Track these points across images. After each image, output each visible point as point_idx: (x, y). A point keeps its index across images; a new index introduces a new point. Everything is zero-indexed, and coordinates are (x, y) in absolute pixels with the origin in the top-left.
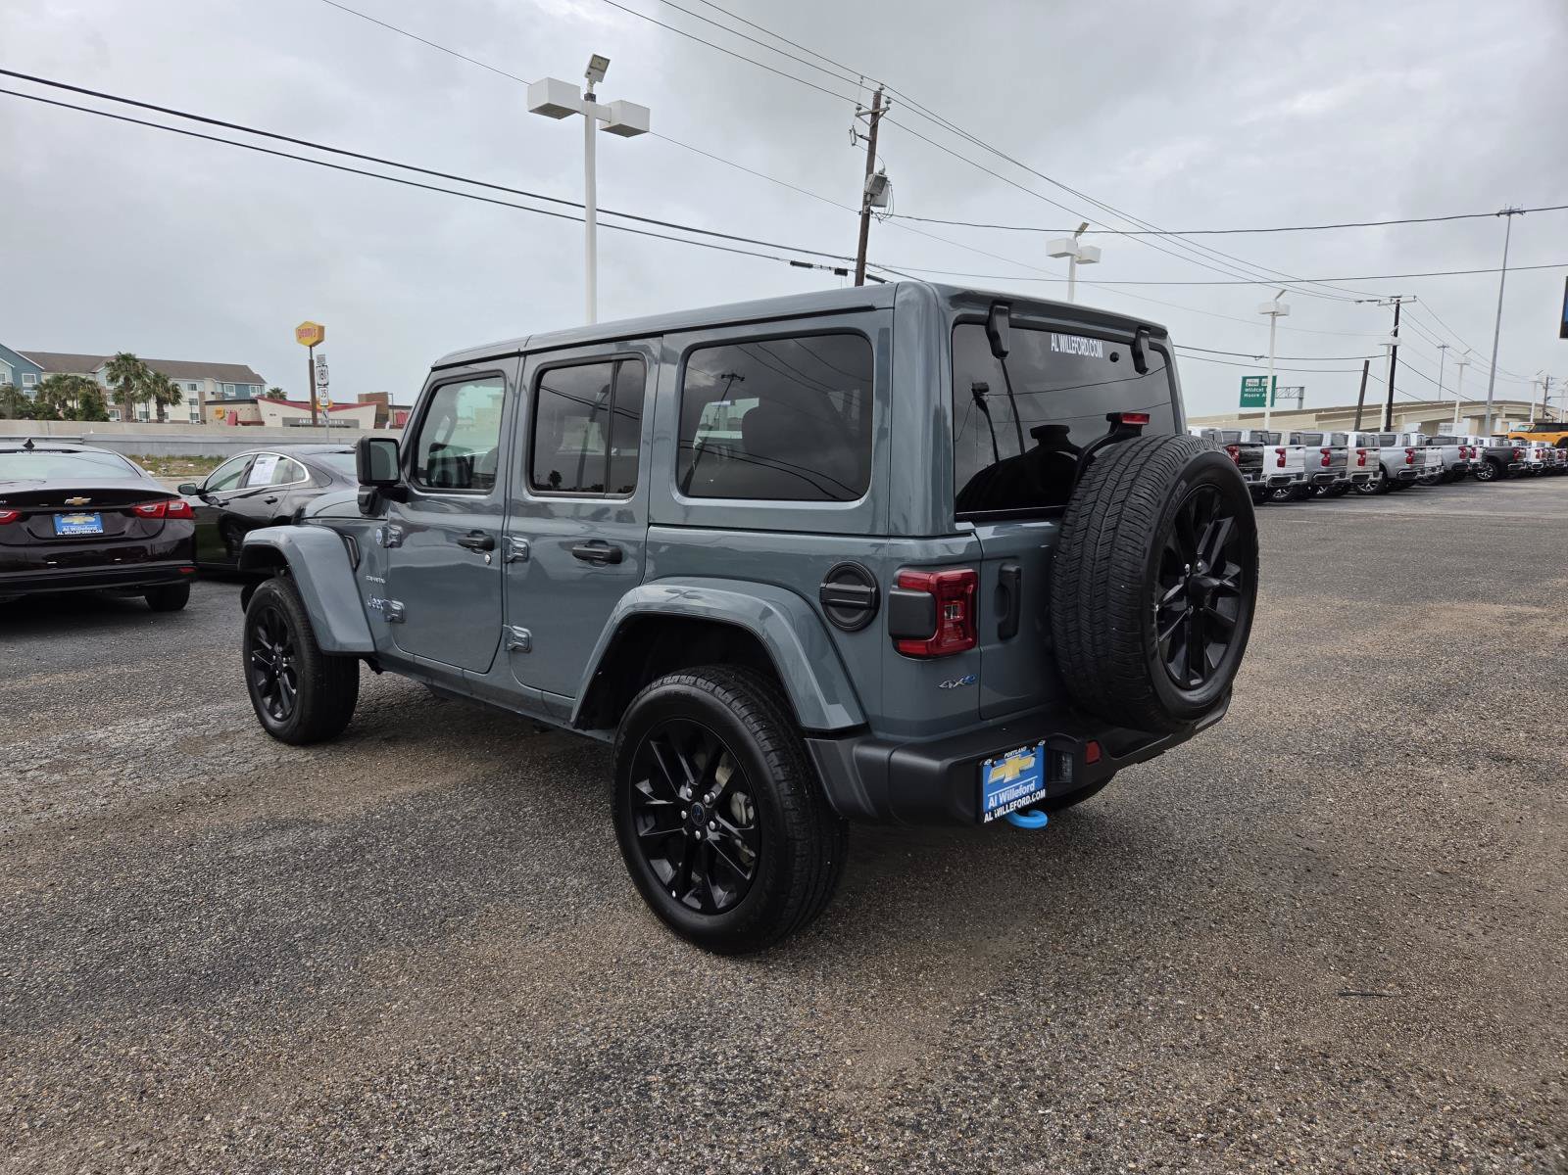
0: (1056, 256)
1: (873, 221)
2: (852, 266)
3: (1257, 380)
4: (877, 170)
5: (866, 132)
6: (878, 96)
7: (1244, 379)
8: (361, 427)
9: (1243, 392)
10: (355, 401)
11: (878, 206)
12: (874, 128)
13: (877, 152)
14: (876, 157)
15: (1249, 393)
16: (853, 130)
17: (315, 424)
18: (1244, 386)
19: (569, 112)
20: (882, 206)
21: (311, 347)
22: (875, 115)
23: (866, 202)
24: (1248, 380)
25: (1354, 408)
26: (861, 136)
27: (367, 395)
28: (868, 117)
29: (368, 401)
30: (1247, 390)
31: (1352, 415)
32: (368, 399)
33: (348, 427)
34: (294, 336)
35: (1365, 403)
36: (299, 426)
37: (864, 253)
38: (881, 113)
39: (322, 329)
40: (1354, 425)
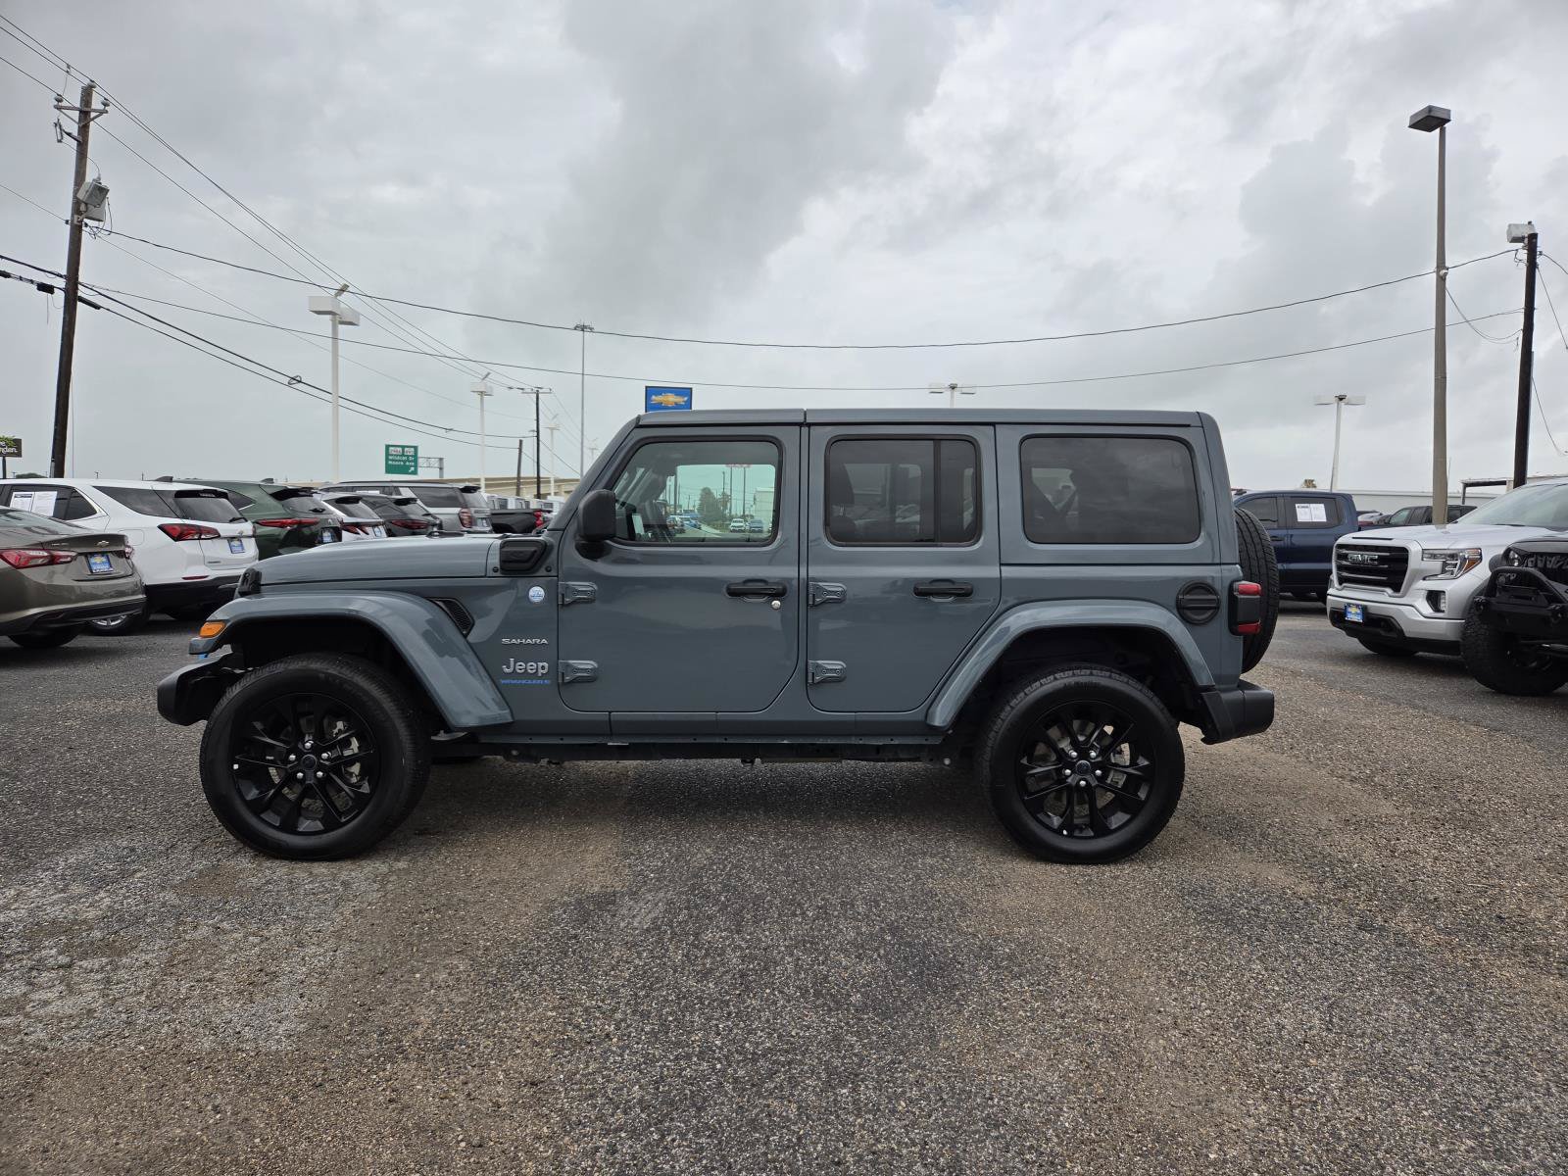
0: (319, 313)
1: (85, 236)
2: (61, 283)
3: (400, 449)
4: (90, 178)
5: (74, 129)
6: (87, 93)
7: (388, 447)
9: (387, 459)
11: (94, 219)
12: (84, 129)
13: (89, 155)
14: (88, 160)
15: (393, 460)
16: (57, 125)
18: (387, 454)
20: (99, 220)
22: (85, 115)
23: (76, 210)
24: (391, 448)
25: (514, 478)
26: (69, 134)
28: (76, 115)
30: (390, 457)
31: (511, 484)
35: (522, 475)
37: (77, 270)
38: (93, 115)
40: (515, 491)
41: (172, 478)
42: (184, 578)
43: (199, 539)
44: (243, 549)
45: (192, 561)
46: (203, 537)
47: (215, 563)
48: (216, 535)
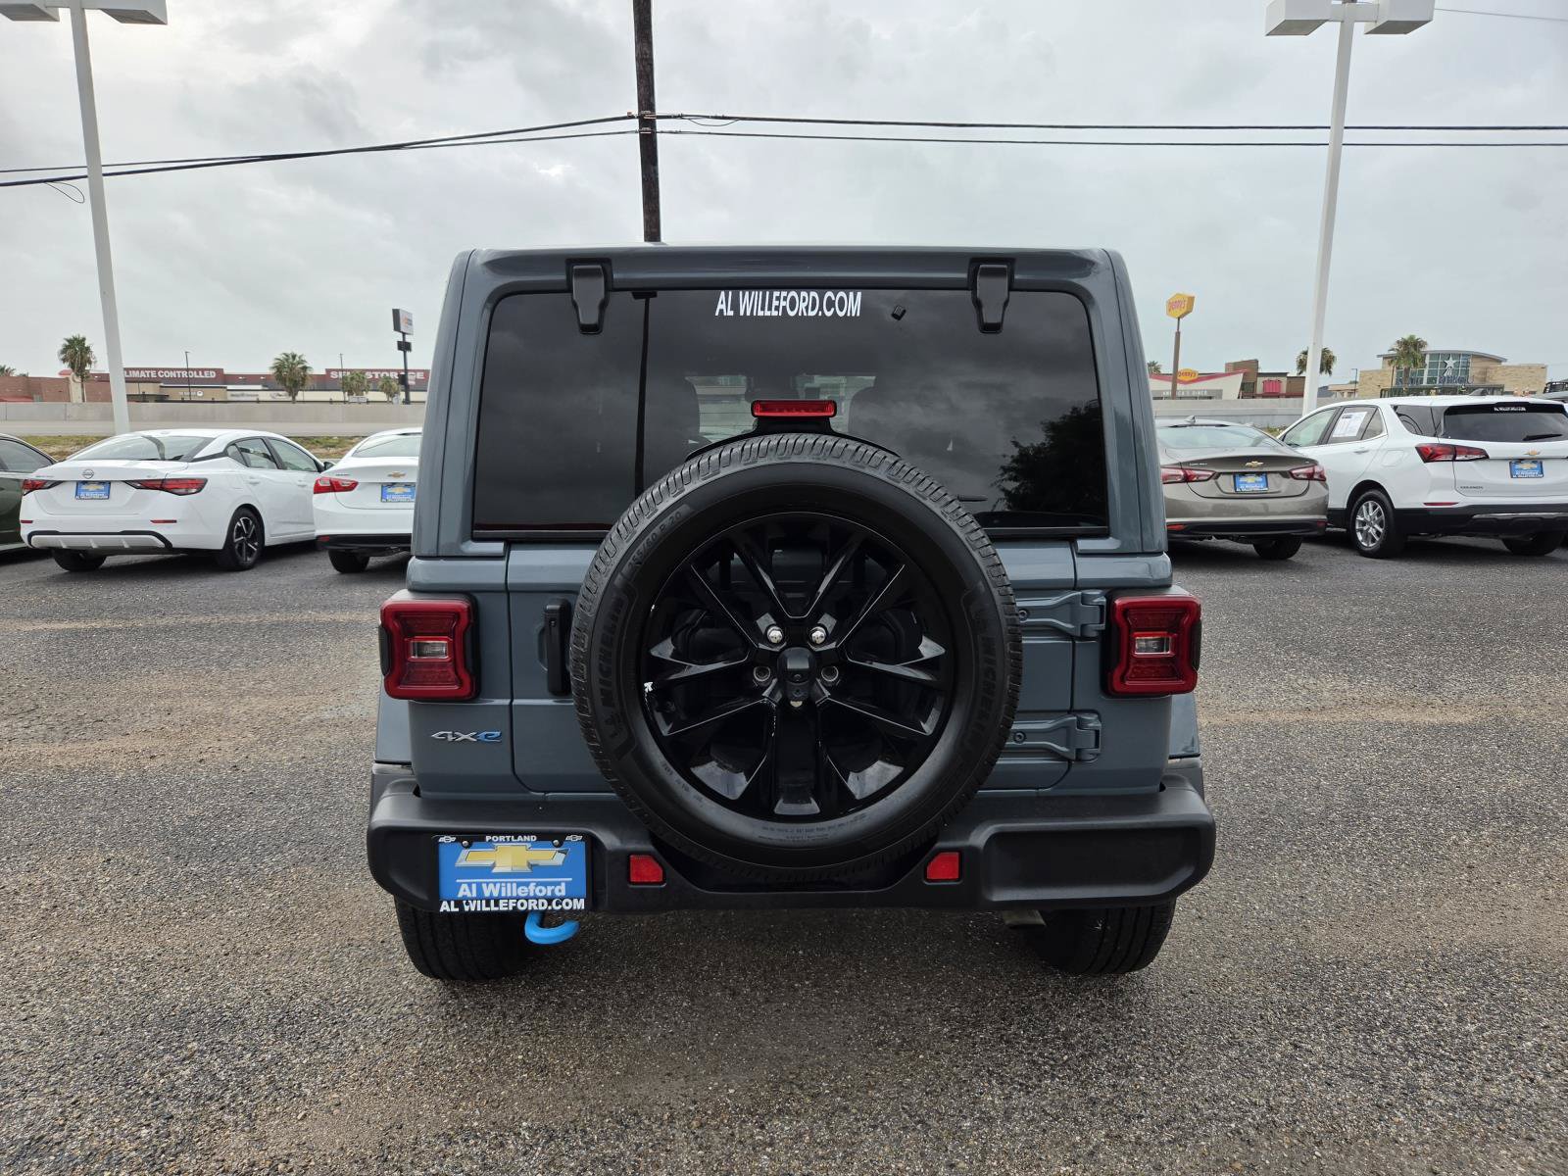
8: (1224, 397)
10: (1223, 371)
17: (1174, 396)
19: (1318, 23)
21: (1179, 319)
27: (1235, 364)
29: (1235, 369)
32: (1234, 368)
33: (1210, 398)
34: (1164, 307)
36: (1162, 398)
39: (1191, 299)
41: (1502, 387)
42: (1425, 504)
43: (1454, 460)
44: (1542, 473)
45: (1438, 484)
46: (1457, 458)
47: (1477, 488)
48: (1485, 456)
